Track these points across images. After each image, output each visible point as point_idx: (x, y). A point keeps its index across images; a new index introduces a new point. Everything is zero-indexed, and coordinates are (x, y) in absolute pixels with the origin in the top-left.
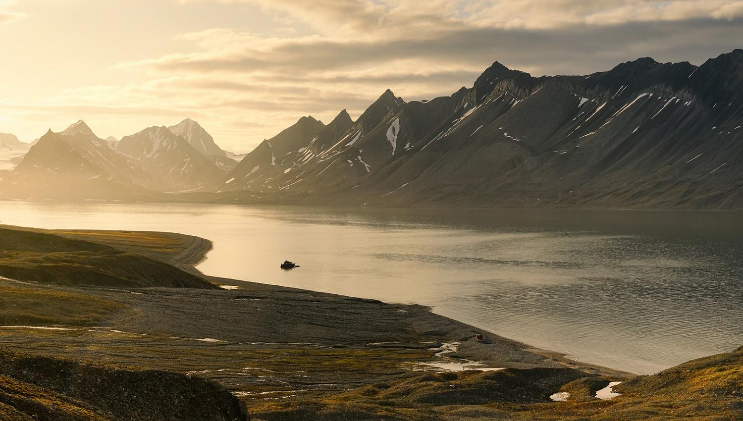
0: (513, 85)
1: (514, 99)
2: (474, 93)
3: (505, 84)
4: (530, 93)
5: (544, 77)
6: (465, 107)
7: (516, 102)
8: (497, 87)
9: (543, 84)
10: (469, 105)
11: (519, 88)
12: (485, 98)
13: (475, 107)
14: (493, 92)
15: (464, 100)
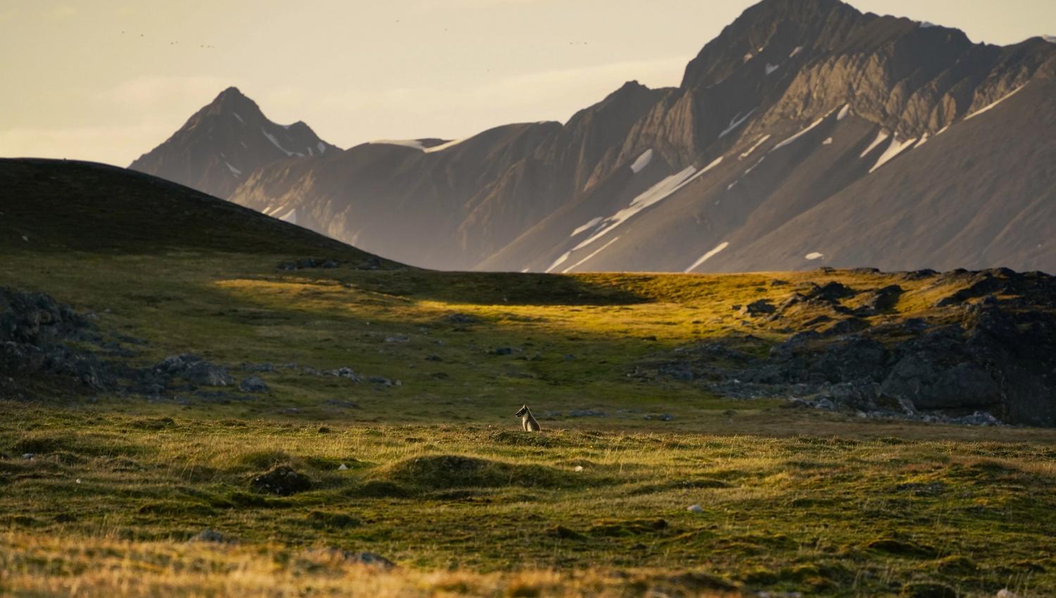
0: (876, 80)
1: (882, 137)
2: (684, 112)
3: (836, 76)
4: (962, 109)
5: (1036, 42)
6: (637, 166)
7: (895, 149)
8: (798, 86)
9: (1030, 75)
10: (656, 158)
11: (908, 93)
12: (736, 133)
13: (691, 170)
14: (779, 110)
15: (634, 143)
